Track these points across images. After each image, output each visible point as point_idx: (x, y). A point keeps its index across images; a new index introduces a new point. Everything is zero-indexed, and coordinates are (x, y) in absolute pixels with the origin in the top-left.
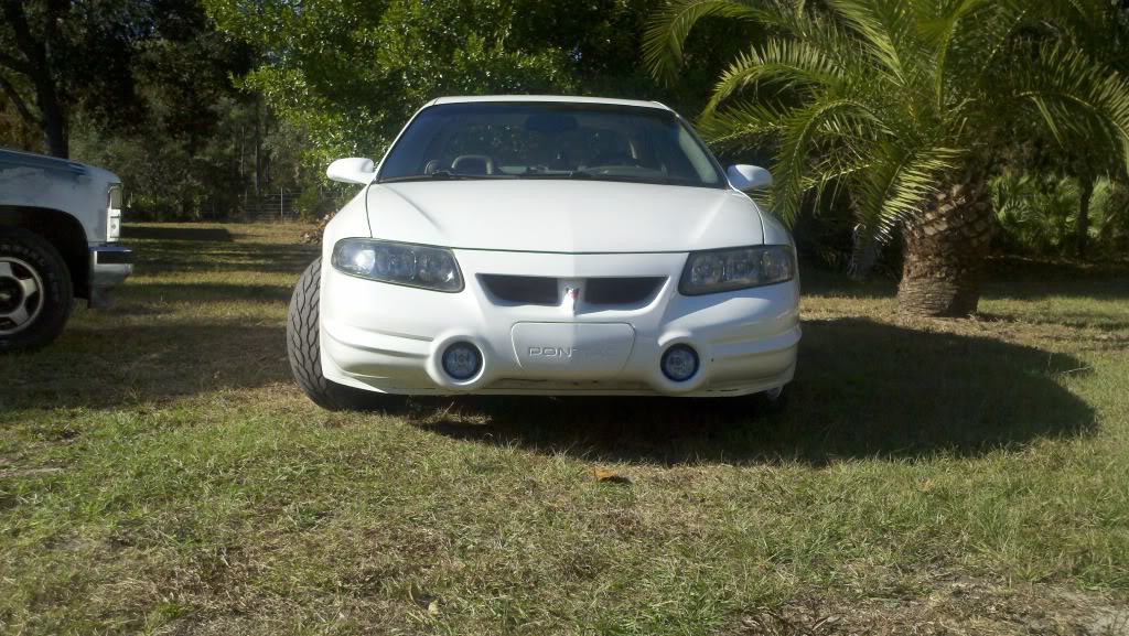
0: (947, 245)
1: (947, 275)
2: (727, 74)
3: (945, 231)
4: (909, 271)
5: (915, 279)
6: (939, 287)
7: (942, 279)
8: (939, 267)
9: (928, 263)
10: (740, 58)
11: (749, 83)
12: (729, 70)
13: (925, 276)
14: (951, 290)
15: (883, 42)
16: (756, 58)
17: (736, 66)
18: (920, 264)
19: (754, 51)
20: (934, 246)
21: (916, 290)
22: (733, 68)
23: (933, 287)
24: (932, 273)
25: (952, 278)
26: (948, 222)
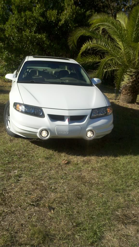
0: (131, 88)
1: (131, 95)
2: (84, 45)
3: (131, 85)
4: (123, 93)
5: (124, 95)
6: (129, 97)
7: (130, 95)
8: (129, 93)
9: (127, 92)
10: (87, 42)
11: (89, 49)
12: (84, 44)
13: (126, 94)
14: (131, 98)
15: (120, 43)
16: (90, 42)
17: (86, 43)
18: (125, 92)
19: (90, 40)
20: (128, 88)
21: (124, 97)
22: (85, 44)
23: (128, 97)
24: (127, 94)
25: (132, 95)
26: (132, 83)
